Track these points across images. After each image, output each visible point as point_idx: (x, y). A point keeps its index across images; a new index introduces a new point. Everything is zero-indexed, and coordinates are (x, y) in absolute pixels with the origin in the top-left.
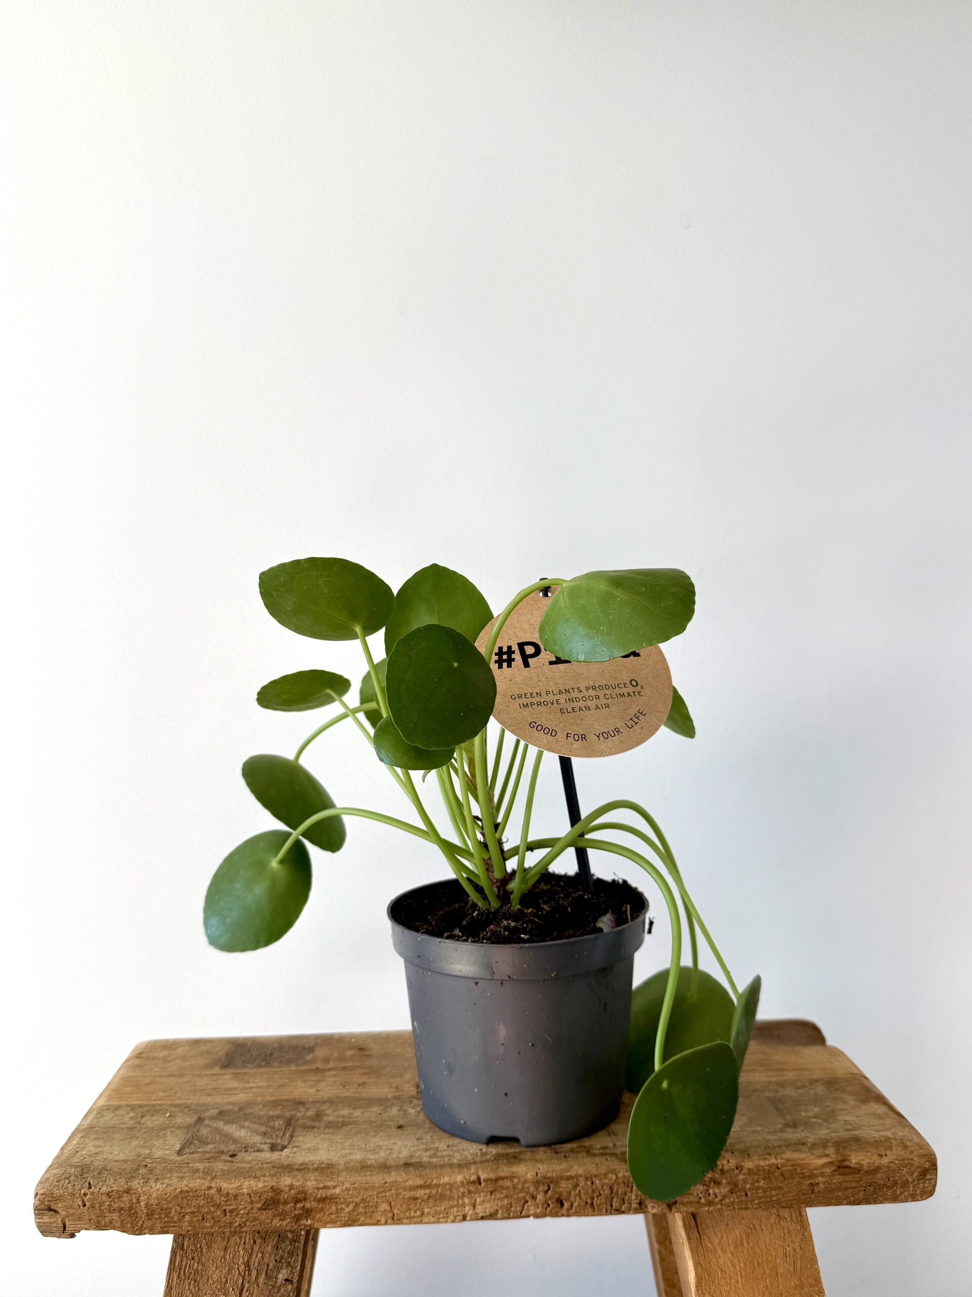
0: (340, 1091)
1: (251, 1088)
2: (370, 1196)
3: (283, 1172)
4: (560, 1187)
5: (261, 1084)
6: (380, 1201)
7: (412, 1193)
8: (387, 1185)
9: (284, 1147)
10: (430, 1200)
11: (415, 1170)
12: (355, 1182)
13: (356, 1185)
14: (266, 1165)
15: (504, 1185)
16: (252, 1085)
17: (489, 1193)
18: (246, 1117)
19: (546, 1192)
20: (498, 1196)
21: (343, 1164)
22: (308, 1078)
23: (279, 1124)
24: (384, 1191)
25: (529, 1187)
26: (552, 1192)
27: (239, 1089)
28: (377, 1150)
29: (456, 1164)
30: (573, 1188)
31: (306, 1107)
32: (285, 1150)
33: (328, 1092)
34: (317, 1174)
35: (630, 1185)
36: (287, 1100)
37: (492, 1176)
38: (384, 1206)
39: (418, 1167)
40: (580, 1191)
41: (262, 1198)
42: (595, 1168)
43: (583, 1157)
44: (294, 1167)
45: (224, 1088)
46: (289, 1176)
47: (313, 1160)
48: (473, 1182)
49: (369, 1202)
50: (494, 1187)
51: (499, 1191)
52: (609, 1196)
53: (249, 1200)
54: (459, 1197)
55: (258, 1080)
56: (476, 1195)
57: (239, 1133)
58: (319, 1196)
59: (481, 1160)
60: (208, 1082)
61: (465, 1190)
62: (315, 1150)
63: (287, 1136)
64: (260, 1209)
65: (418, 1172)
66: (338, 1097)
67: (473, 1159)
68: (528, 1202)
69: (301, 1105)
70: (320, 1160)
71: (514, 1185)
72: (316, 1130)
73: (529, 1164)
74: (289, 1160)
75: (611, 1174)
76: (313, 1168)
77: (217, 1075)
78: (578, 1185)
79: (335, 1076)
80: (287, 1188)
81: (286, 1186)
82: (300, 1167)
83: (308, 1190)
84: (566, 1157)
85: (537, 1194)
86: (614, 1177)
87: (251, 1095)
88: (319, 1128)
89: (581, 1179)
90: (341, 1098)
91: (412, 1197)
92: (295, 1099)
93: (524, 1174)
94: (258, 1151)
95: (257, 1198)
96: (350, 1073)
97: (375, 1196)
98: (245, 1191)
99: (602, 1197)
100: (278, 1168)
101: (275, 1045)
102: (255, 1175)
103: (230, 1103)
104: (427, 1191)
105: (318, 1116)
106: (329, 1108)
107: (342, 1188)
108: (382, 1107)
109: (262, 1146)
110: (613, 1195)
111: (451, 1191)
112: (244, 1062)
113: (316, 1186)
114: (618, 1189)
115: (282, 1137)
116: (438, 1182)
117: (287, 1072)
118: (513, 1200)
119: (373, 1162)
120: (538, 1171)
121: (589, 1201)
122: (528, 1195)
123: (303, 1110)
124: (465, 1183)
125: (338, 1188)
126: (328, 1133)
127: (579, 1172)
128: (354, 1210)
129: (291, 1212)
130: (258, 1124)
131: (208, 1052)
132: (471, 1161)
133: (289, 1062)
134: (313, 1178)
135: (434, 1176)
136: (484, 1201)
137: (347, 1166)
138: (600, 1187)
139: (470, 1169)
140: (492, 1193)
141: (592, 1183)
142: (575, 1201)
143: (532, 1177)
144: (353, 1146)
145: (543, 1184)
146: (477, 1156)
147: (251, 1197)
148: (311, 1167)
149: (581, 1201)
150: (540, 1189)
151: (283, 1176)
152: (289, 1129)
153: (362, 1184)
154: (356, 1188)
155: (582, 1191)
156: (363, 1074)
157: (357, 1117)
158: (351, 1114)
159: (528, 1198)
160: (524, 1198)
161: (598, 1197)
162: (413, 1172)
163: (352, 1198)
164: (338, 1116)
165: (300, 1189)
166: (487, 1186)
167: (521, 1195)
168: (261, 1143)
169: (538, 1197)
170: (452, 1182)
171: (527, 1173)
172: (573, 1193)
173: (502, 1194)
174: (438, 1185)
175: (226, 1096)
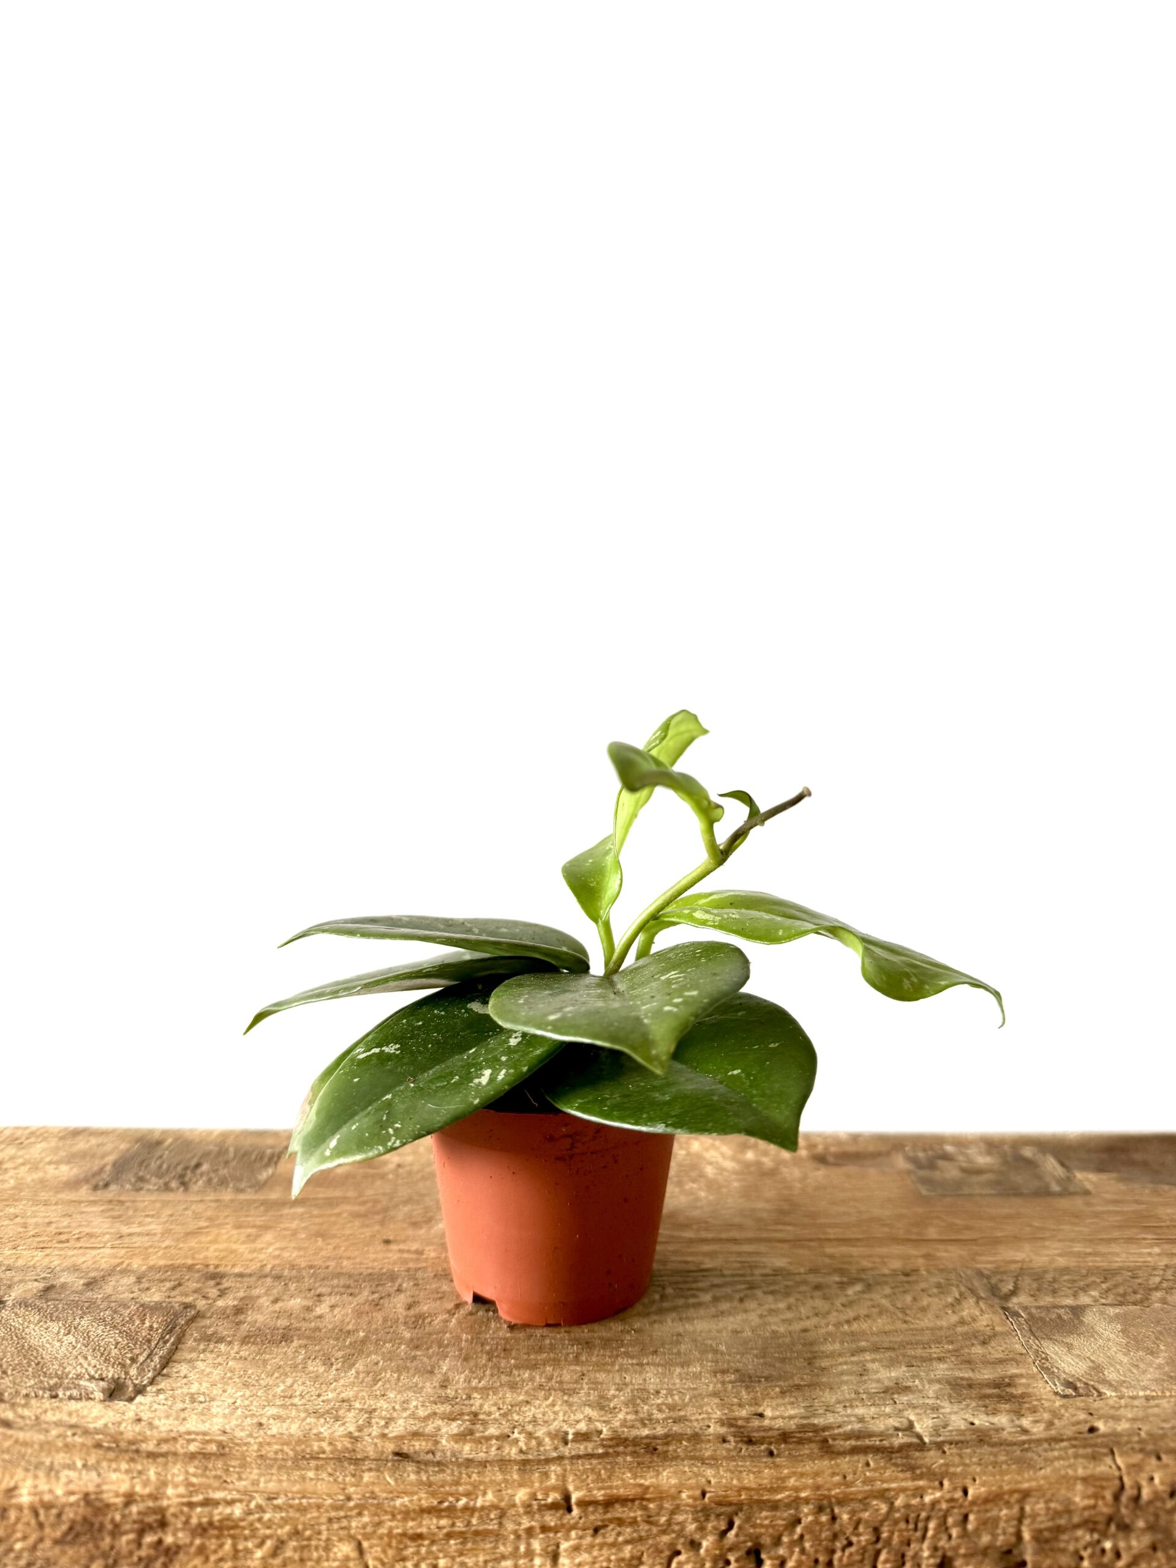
0: (302, 1253)
1: (130, 1235)
2: (313, 1525)
3: (116, 1459)
4: (754, 1526)
5: (152, 1227)
6: (335, 1538)
7: (411, 1524)
8: (352, 1504)
9: (140, 1391)
10: (452, 1542)
11: (418, 1473)
12: (278, 1494)
13: (279, 1502)
14: (78, 1440)
15: (624, 1516)
16: (134, 1229)
17: (591, 1532)
18: (90, 1307)
19: (724, 1534)
20: (610, 1540)
21: (255, 1447)
22: (249, 1219)
23: (151, 1327)
24: (346, 1517)
25: (685, 1521)
26: (737, 1535)
27: (107, 1237)
28: (341, 1413)
29: (515, 1460)
30: (786, 1527)
31: (226, 1284)
32: (139, 1399)
33: (277, 1253)
34: (192, 1470)
35: (921, 1525)
36: (190, 1268)
37: (599, 1495)
38: (345, 1549)
39: (427, 1463)
40: (802, 1537)
41: (64, 1518)
42: (839, 1485)
43: (811, 1457)
44: (144, 1446)
45: (80, 1232)
46: (127, 1472)
47: (189, 1433)
48: (554, 1506)
49: (309, 1539)
50: (603, 1521)
51: (613, 1530)
52: (870, 1547)
53: (33, 1522)
54: (518, 1537)
55: (149, 1220)
56: (559, 1535)
57: (58, 1344)
58: (194, 1521)
59: (573, 1453)
60: (54, 1220)
61: (533, 1523)
62: (205, 1402)
63: (156, 1359)
64: (57, 1542)
65: (424, 1478)
66: (293, 1267)
67: (556, 1449)
68: (678, 1553)
69: (212, 1283)
70: (205, 1434)
71: (649, 1517)
72: (222, 1347)
73: (686, 1469)
74: (137, 1428)
75: (875, 1497)
76: (185, 1454)
77: (80, 1202)
78: (799, 1521)
79: (301, 1217)
80: (119, 1501)
81: (117, 1495)
82: (156, 1450)
83: (169, 1506)
84: (771, 1454)
85: (704, 1537)
86: (884, 1508)
87: (123, 1252)
88: (230, 1343)
89: (806, 1510)
90: (299, 1270)
91: (411, 1532)
92: (207, 1266)
93: (673, 1490)
94: (81, 1399)
95: (52, 1519)
96: (330, 1212)
97: (323, 1527)
98: (25, 1497)
99: (853, 1549)
100: (109, 1449)
101: (211, 1147)
102: (52, 1463)
103: (75, 1269)
104: (443, 1522)
105: (239, 1310)
106: (266, 1294)
107: (247, 1506)
108: (376, 1296)
109: (92, 1386)
110: (879, 1546)
111: (500, 1524)
112: (141, 1179)
113: (185, 1500)
114: (892, 1533)
115: (144, 1362)
116: (472, 1503)
117: (213, 1205)
118: (640, 1548)
119: (324, 1445)
120: (708, 1489)
121: (822, 1558)
122: (682, 1540)
123: (213, 1292)
124: (536, 1507)
125: (238, 1504)
126: (245, 1359)
127: (803, 1495)
128: (275, 1553)
129: (131, 1553)
130: (106, 1325)
131: (83, 1155)
132: (555, 1455)
133: (223, 1182)
134: (181, 1478)
135: (461, 1489)
136: (576, 1549)
137: (263, 1453)
138: (849, 1531)
139: (546, 1475)
140: (596, 1531)
141: (834, 1518)
142: (791, 1557)
143: (690, 1501)
144: (291, 1397)
145: (718, 1516)
146: (566, 1443)
147: (36, 1514)
148: (181, 1451)
149: (804, 1558)
150: (710, 1526)
151: (115, 1470)
152: (167, 1341)
153: (293, 1499)
154: (279, 1508)
155: (807, 1537)
156: (357, 1215)
157: (320, 1317)
158: (308, 1309)
159: (679, 1547)
160: (672, 1545)
161: (843, 1550)
162: (413, 1477)
163: (269, 1528)
164: (279, 1315)
165: (151, 1504)
166: (586, 1516)
167: (666, 1539)
168: (92, 1378)
169: (705, 1544)
170: (503, 1504)
171: (680, 1492)
172: (785, 1539)
173: (619, 1534)
174: (469, 1510)
175: (71, 1253)
